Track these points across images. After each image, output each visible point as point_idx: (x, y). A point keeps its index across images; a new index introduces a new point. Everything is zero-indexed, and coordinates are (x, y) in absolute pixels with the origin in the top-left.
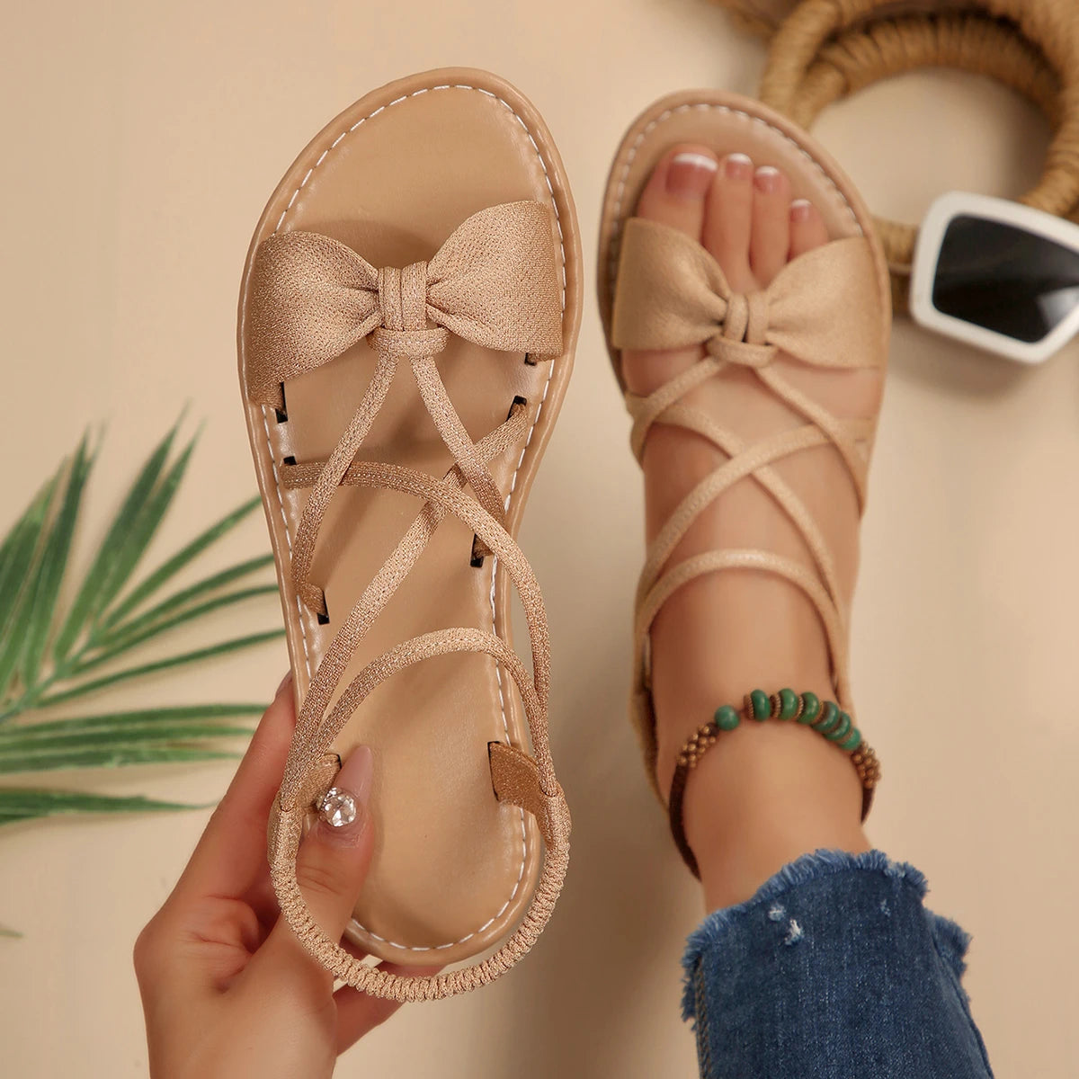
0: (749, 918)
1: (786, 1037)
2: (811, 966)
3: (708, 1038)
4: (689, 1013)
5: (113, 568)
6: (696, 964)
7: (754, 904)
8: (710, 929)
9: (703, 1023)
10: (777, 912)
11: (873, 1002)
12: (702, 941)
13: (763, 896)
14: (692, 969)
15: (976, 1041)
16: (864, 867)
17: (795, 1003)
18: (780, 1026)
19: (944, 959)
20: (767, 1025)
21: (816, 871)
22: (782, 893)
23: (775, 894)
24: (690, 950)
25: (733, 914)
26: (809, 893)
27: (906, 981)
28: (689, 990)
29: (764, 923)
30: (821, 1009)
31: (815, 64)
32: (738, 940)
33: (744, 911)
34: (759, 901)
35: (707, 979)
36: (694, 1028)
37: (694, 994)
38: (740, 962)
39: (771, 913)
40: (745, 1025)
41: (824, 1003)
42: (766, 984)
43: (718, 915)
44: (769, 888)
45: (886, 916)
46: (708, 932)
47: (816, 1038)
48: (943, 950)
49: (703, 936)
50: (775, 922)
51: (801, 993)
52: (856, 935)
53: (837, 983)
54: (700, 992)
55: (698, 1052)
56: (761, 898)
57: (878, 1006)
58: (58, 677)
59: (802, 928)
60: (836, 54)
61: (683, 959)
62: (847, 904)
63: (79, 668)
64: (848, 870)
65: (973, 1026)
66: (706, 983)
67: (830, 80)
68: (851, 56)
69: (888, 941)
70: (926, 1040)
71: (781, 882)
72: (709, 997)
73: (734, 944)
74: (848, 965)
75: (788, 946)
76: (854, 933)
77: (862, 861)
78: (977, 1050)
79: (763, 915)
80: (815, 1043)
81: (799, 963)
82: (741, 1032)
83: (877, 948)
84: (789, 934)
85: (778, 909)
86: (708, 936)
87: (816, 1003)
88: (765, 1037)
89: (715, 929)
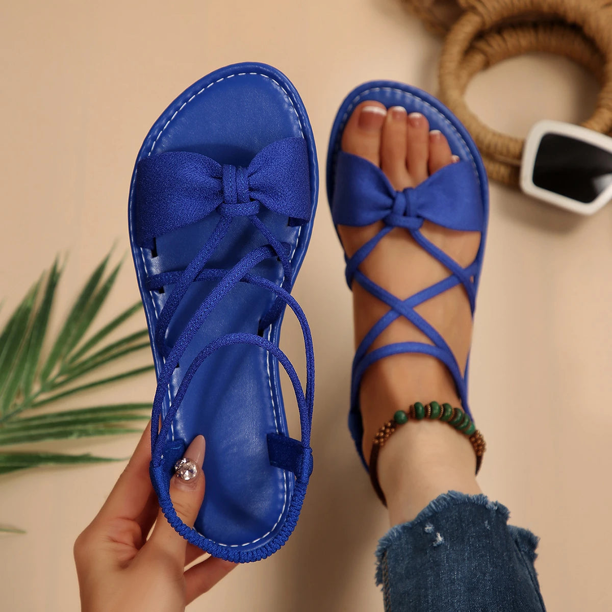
0: (413, 530)
1: (433, 598)
2: (447, 558)
3: (390, 597)
4: (379, 582)
5: (74, 332)
6: (383, 555)
7: (416, 523)
8: (391, 535)
9: (387, 588)
10: (429, 528)
11: (481, 577)
12: (387, 542)
13: (421, 518)
14: (381, 558)
17: (438, 578)
18: (430, 592)
20: (423, 590)
21: (448, 503)
22: (432, 517)
23: (428, 517)
24: (380, 547)
25: (404, 528)
26: (446, 516)
27: (499, 565)
28: (379, 569)
29: (422, 534)
30: (453, 582)
31: (470, 50)
32: (407, 543)
33: (410, 526)
35: (389, 564)
36: (382, 590)
37: (382, 571)
38: (408, 555)
39: (426, 528)
40: (411, 590)
41: (454, 579)
42: (423, 567)
43: (396, 528)
44: (424, 514)
45: (488, 529)
46: (391, 538)
47: (449, 598)
48: (522, 547)
49: (387, 539)
50: (427, 533)
51: (442, 573)
52: (472, 540)
53: (461, 568)
54: (386, 570)
55: (384, 604)
56: (420, 520)
57: (484, 580)
58: (42, 391)
59: (443, 538)
60: (481, 45)
61: (376, 552)
62: (466, 522)
63: (54, 386)
64: (466, 503)
66: (389, 566)
67: (478, 59)
69: (489, 543)
70: (510, 600)
71: (430, 511)
72: (391, 574)
73: (405, 544)
74: (468, 559)
75: (435, 547)
77: (475, 499)
79: (421, 529)
80: (449, 601)
81: (440, 556)
82: (408, 594)
83: (483, 547)
84: (435, 541)
85: (430, 526)
86: (390, 540)
87: (450, 579)
88: (422, 598)
89: (394, 536)
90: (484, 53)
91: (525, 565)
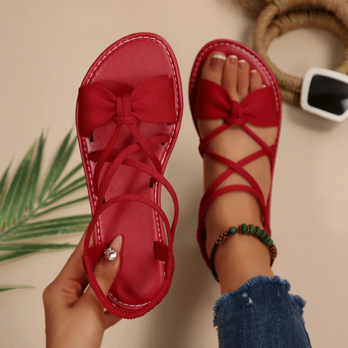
0: (236, 296)
1: (246, 335)
2: (255, 312)
3: (222, 334)
4: (215, 324)
6: (218, 310)
7: (238, 292)
8: (223, 299)
9: (220, 329)
10: (245, 295)
11: (274, 324)
12: (220, 303)
13: (241, 289)
14: (216, 311)
15: (306, 336)
16: (273, 281)
17: (249, 324)
18: (244, 331)
19: (296, 310)
20: (241, 330)
21: (258, 282)
22: (247, 289)
23: (245, 289)
24: (216, 305)
25: (231, 295)
26: (255, 290)
27: (284, 318)
28: (215, 317)
29: (240, 298)
30: (258, 326)
31: (271, 25)
32: (232, 303)
33: (234, 294)
34: (239, 291)
35: (221, 315)
36: (217, 329)
37: (217, 319)
38: (232, 310)
39: (243, 295)
40: (234, 330)
41: (259, 324)
42: (240, 317)
43: (226, 295)
44: (243, 287)
45: (279, 297)
46: (223, 300)
47: (256, 335)
48: (296, 307)
49: (220, 301)
50: (244, 298)
51: (251, 321)
52: (269, 304)
53: (263, 318)
54: (219, 318)
55: (218, 338)
57: (276, 325)
58: (39, 207)
59: (252, 301)
60: (277, 22)
61: (214, 308)
62: (267, 294)
63: (46, 204)
64: (267, 283)
65: (306, 332)
66: (221, 316)
67: (275, 30)
68: (282, 23)
69: (279, 305)
70: (291, 337)
71: (247, 286)
72: (222, 321)
73: (231, 304)
74: (267, 313)
75: (248, 306)
76: (269, 303)
78: (307, 340)
79: (240, 296)
80: (255, 336)
81: (251, 311)
82: (232, 332)
83: (276, 308)
84: (248, 302)
85: (245, 294)
86: (222, 301)
87: (256, 324)
88: (240, 334)
89: (224, 299)
90: (279, 27)
91: (298, 317)
